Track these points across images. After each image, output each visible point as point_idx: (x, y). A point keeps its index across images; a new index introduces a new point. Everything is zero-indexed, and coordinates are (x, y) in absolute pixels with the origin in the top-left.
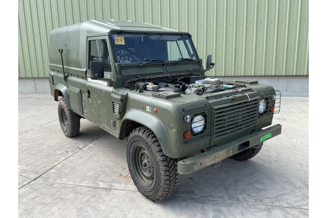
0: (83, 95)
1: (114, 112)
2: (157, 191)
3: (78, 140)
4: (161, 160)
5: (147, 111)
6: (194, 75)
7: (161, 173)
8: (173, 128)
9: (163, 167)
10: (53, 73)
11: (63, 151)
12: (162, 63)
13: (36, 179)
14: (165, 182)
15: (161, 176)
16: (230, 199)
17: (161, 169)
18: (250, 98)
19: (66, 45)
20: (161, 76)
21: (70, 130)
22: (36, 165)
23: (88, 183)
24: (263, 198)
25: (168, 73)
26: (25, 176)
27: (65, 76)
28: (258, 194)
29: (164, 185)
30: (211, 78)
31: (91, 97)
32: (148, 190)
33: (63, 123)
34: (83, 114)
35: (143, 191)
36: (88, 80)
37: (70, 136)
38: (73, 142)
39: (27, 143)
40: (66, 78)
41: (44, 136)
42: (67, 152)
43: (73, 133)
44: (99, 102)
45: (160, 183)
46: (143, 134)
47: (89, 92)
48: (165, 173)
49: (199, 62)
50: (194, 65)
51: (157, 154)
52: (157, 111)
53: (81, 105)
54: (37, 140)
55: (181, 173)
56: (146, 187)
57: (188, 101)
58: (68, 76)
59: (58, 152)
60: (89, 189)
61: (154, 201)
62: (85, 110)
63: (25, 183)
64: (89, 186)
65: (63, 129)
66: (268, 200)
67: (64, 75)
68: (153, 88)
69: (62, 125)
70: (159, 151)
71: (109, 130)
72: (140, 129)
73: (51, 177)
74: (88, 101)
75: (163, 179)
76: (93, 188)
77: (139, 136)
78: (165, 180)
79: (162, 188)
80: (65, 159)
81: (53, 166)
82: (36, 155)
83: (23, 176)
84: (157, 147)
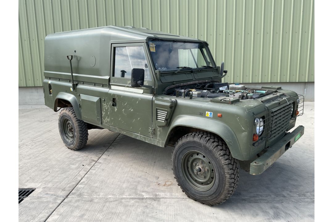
0: (103, 104)
1: (157, 119)
2: (220, 194)
3: (87, 152)
4: (227, 164)
5: (206, 117)
6: (216, 82)
7: (226, 177)
8: (244, 131)
9: (229, 170)
10: (50, 82)
11: (77, 165)
12: (191, 70)
13: (67, 196)
14: (230, 185)
15: (226, 179)
16: (277, 197)
17: (226, 172)
18: (288, 101)
19: (75, 51)
20: (192, 83)
21: (78, 142)
22: (57, 182)
23: (130, 195)
24: (304, 192)
25: (196, 80)
26: (52, 195)
27: (74, 85)
28: (298, 189)
29: (229, 188)
30: (236, 85)
31: (117, 105)
32: (205, 195)
33: (65, 135)
34: (102, 124)
35: (198, 197)
36: (112, 88)
37: (76, 149)
38: (82, 155)
39: (28, 159)
40: (75, 86)
41: (44, 151)
42: (83, 165)
43: (80, 145)
44: (130, 110)
45: (225, 186)
46: (200, 140)
47: (114, 100)
48: (230, 176)
49: (217, 69)
50: (214, 72)
51: (221, 158)
52: (221, 116)
53: (100, 114)
54: (39, 155)
55: (254, 174)
56: (203, 192)
57: (252, 106)
58: (77, 85)
59: (73, 166)
60: (135, 200)
61: (212, 205)
62: (106, 120)
63: (59, 202)
64: (133, 198)
65: (65, 142)
66: (309, 194)
67: (73, 83)
68: (198, 94)
69: (64, 138)
70: (223, 155)
71: (144, 138)
72: (195, 135)
73: (83, 193)
74: (113, 110)
75: (228, 182)
76: (139, 199)
77: (194, 142)
78: (230, 183)
79: (226, 191)
80: (86, 173)
81: (78, 181)
82: (49, 171)
83: (50, 194)
84: (220, 151)
